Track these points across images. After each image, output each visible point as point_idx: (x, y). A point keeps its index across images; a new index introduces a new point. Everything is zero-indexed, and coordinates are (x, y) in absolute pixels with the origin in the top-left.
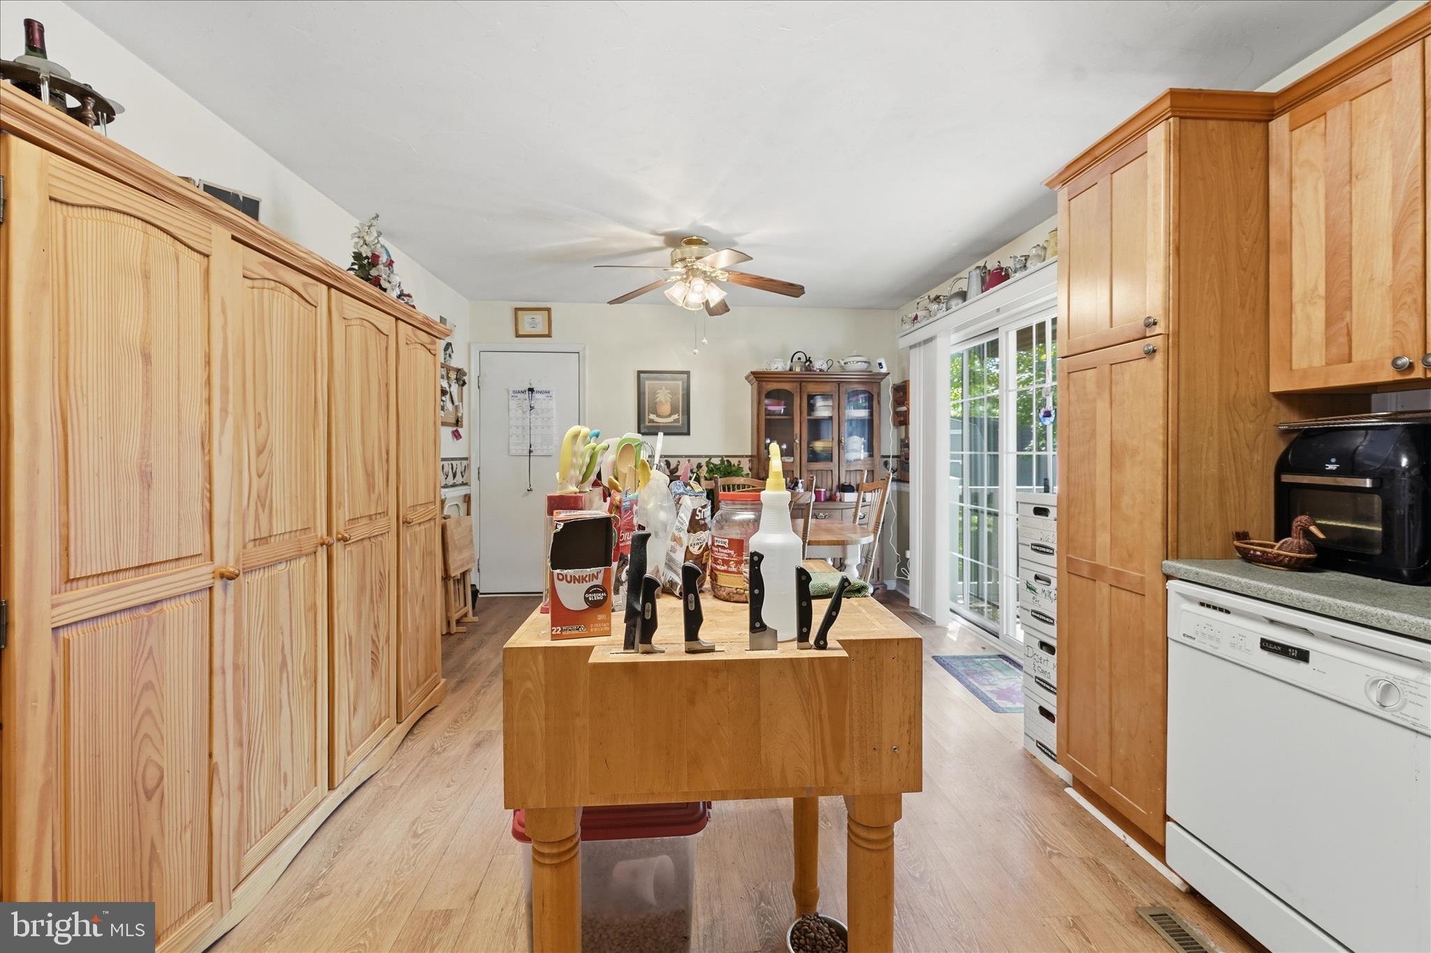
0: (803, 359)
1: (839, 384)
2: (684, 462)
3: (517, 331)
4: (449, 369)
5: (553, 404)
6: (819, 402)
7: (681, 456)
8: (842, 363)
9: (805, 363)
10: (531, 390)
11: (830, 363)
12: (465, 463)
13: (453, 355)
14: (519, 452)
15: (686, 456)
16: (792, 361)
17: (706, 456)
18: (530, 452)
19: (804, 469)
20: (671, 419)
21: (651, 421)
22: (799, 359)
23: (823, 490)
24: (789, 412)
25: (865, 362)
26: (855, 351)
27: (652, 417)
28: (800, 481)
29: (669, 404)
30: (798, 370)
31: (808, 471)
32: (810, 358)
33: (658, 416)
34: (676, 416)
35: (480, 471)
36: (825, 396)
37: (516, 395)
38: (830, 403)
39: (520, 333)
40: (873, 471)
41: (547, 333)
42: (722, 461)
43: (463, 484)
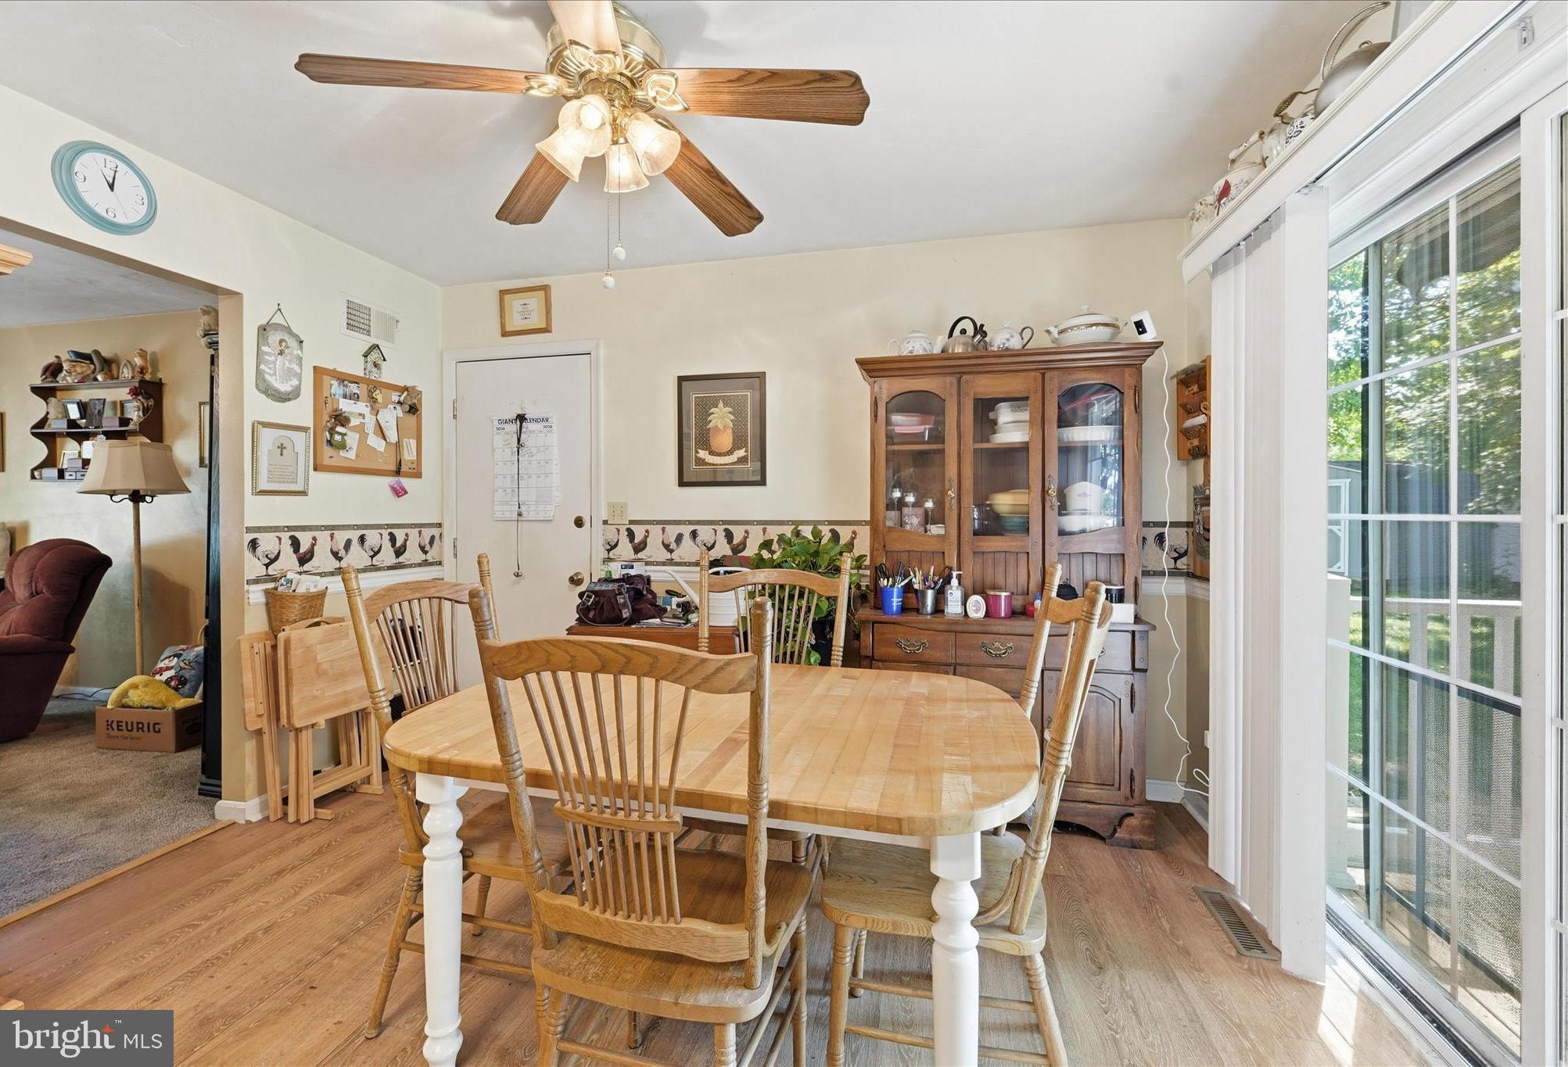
0: (970, 331)
1: (1043, 375)
3: (503, 325)
4: (375, 386)
5: (554, 438)
6: (1005, 415)
7: (751, 522)
8: (1055, 331)
9: (974, 337)
10: (521, 418)
11: (1027, 334)
12: (435, 531)
14: (507, 515)
15: (759, 523)
16: (951, 335)
17: (793, 522)
18: (520, 515)
19: (966, 548)
20: (734, 458)
21: (700, 462)
22: (963, 332)
23: (1004, 594)
24: (938, 436)
25: (1106, 325)
26: (1086, 307)
27: (702, 454)
28: (954, 574)
29: (730, 431)
30: (959, 350)
31: (974, 552)
32: (982, 326)
33: (712, 453)
34: (741, 453)
35: (457, 544)
36: (1017, 400)
37: (502, 426)
38: (1025, 416)
39: (509, 329)
40: (1123, 555)
41: (543, 325)
42: (816, 532)
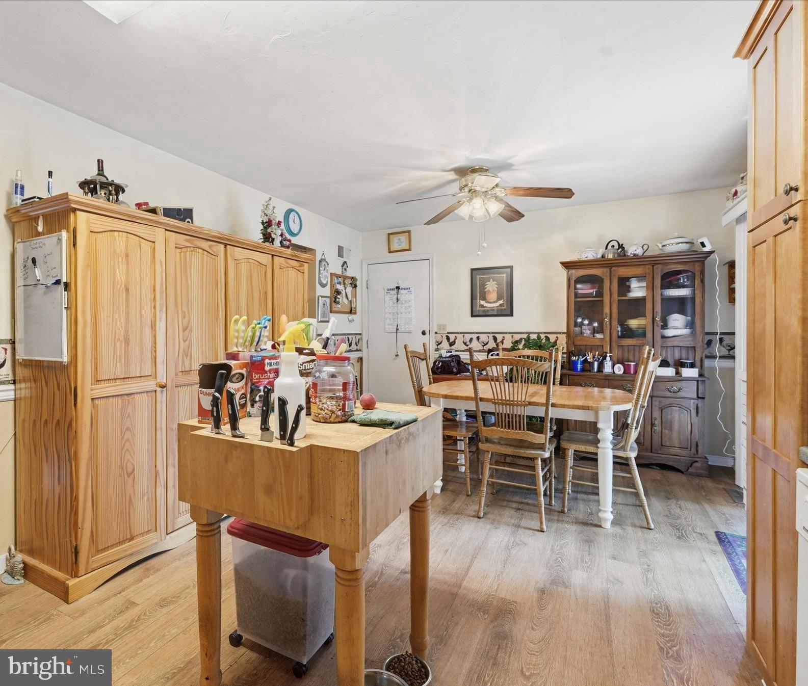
0: (616, 247)
1: (653, 266)
2: (508, 337)
3: (389, 248)
4: (345, 278)
5: (412, 296)
6: (634, 284)
7: (506, 333)
8: (660, 246)
9: (618, 249)
10: (398, 288)
11: (645, 247)
12: (358, 337)
13: (348, 269)
14: (391, 330)
15: (510, 333)
16: (606, 248)
17: (527, 333)
18: (397, 330)
19: (614, 344)
20: (498, 304)
21: (482, 306)
22: (613, 246)
23: (632, 364)
24: (600, 294)
25: (687, 243)
26: (677, 234)
27: (482, 303)
28: (608, 355)
29: (496, 292)
30: (610, 256)
31: (618, 346)
32: (622, 245)
33: (488, 302)
34: (501, 302)
35: (369, 343)
36: (640, 278)
37: (389, 291)
38: (644, 284)
39: (392, 250)
40: (695, 347)
41: (408, 248)
42: (539, 337)
43: (357, 350)
